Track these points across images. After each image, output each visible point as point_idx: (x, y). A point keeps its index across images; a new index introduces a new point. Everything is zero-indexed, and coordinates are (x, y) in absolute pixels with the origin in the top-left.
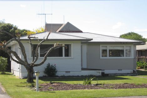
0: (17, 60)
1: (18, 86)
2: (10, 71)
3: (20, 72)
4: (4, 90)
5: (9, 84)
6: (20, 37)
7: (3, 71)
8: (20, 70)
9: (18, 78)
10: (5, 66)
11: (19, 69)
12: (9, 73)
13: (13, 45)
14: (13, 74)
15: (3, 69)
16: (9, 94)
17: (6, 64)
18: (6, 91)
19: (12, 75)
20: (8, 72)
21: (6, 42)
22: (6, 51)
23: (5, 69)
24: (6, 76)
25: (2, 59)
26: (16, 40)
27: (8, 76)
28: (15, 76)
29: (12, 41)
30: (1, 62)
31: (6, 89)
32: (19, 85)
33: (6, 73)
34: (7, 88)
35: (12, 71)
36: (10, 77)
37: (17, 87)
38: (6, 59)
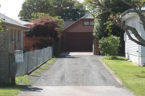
0: (138, 40)
1: (138, 76)
2: (124, 56)
3: (139, 57)
4: (121, 82)
5: (126, 73)
6: (141, 7)
7: (114, 55)
8: (139, 55)
9: (136, 65)
10: (118, 48)
11: (138, 53)
12: (122, 58)
13: (129, 19)
14: (128, 59)
15: (115, 52)
16: (127, 87)
17: (118, 45)
18: (123, 82)
19: (126, 60)
20: (121, 56)
21: (121, 14)
22: (122, 27)
23: (117, 52)
24: (119, 61)
25: (113, 38)
26: (136, 11)
27: (122, 61)
28: (131, 61)
29: (128, 13)
30: (112, 42)
31: (122, 80)
32: (141, 75)
33: (119, 57)
34: (123, 78)
35: (126, 55)
36: (124, 63)
37: (138, 78)
38: (119, 38)
